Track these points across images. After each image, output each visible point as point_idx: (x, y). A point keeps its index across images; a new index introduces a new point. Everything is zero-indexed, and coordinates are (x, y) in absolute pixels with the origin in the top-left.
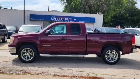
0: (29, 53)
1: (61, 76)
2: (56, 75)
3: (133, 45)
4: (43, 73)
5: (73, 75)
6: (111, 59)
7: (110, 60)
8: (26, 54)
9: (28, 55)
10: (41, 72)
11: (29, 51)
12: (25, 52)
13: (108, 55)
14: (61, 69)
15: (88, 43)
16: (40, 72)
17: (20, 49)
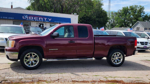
0: (33, 58)
1: (80, 82)
2: (75, 81)
3: (136, 47)
4: (58, 79)
5: (92, 80)
6: (116, 61)
7: (116, 63)
8: (30, 59)
9: (32, 60)
10: (57, 79)
11: (33, 56)
12: (29, 57)
13: (113, 57)
14: (75, 74)
15: (95, 46)
16: (55, 79)
17: (24, 53)
